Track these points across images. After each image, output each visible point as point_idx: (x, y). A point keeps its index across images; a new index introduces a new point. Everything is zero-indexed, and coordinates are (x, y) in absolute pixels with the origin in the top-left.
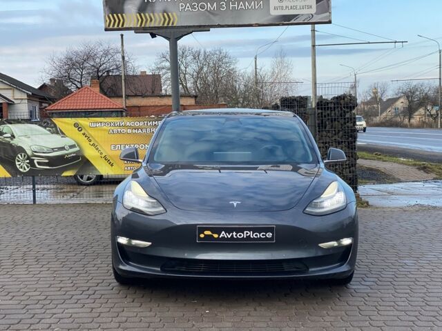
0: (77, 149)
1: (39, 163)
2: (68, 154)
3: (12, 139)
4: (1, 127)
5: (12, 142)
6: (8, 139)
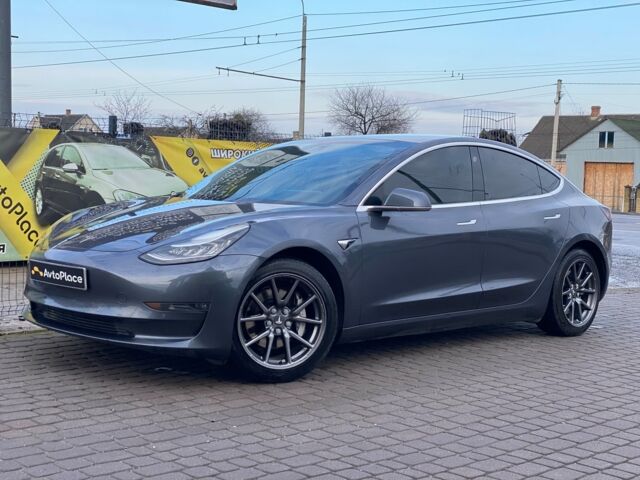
3: (79, 176)
4: (59, 148)
5: (79, 182)
6: (73, 176)
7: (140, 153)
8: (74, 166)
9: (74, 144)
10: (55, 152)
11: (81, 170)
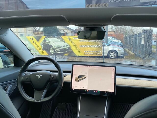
0: (69, 47)
1: (57, 51)
2: (66, 48)
3: (49, 43)
4: (46, 39)
5: (49, 44)
6: (48, 43)
7: (59, 39)
8: (48, 41)
9: (48, 38)
10: (45, 39)
11: (49, 42)
